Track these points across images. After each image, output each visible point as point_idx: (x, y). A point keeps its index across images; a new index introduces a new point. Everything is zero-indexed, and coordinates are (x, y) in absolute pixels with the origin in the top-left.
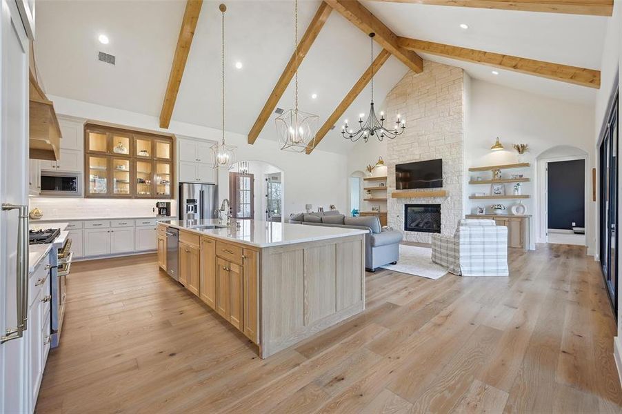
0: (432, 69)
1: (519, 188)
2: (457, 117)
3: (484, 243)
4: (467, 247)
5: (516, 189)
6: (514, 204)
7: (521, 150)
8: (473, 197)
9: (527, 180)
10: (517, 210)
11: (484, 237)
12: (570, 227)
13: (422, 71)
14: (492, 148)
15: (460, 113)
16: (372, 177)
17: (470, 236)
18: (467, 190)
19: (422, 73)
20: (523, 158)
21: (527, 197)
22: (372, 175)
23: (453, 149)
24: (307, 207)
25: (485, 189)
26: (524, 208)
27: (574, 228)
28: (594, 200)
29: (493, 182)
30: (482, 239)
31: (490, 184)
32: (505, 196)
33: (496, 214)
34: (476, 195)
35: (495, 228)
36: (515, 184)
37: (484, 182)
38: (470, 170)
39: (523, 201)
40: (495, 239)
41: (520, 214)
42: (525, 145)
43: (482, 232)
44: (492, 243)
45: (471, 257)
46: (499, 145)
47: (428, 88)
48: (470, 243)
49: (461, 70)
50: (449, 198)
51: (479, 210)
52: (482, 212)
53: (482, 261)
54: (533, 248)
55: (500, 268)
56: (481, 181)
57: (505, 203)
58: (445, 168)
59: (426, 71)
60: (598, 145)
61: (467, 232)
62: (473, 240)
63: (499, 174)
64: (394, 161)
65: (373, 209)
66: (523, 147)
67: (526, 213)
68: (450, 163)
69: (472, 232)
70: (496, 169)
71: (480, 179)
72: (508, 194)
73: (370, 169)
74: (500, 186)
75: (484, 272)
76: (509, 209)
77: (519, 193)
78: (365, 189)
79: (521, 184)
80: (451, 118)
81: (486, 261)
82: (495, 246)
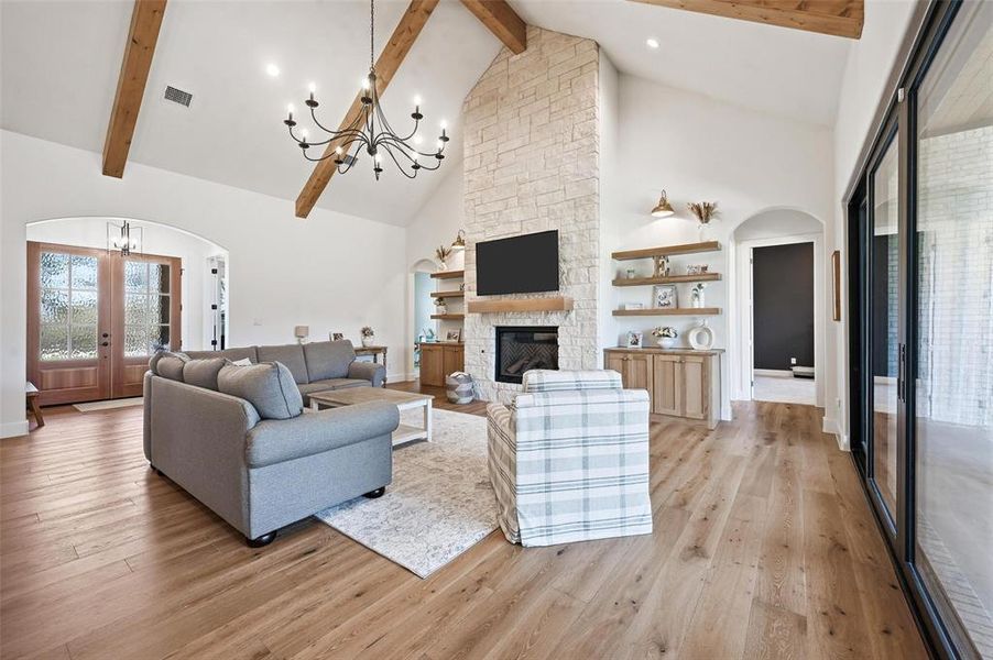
0: (543, 45)
1: (702, 293)
2: (586, 143)
3: (585, 442)
4: (538, 456)
5: (696, 295)
6: (693, 327)
7: (703, 214)
8: (620, 313)
9: (715, 277)
10: (699, 338)
11: (585, 425)
12: (788, 367)
13: (526, 48)
14: (654, 211)
15: (591, 134)
16: (446, 270)
17: (547, 423)
18: (608, 297)
19: (524, 54)
20: (708, 233)
21: (716, 311)
22: (446, 268)
23: (581, 211)
24: (300, 332)
25: (642, 297)
26: (710, 335)
27: (795, 369)
28: (838, 319)
29: (656, 281)
30: (580, 432)
31: (651, 286)
32: (678, 310)
33: (660, 348)
34: (627, 308)
35: (615, 397)
36: (695, 285)
37: (641, 281)
38: (616, 256)
39: (708, 321)
40: (615, 430)
41: (703, 348)
42: (711, 203)
43: (579, 410)
44: (607, 440)
45: (548, 487)
46: (665, 205)
47: (535, 83)
48: (547, 444)
49: (593, 46)
50: (573, 314)
51: (631, 339)
52: (636, 343)
53: (579, 495)
54: (727, 416)
55: (630, 511)
56: (635, 279)
57: (677, 324)
58: (565, 251)
59: (531, 48)
60: (844, 200)
61: (538, 413)
62: (554, 434)
63: (666, 264)
64: (476, 236)
65: (449, 337)
66: (708, 208)
67: (715, 345)
68: (575, 239)
69: (553, 412)
70: (661, 254)
71: (632, 276)
72: (682, 306)
73: (443, 255)
74: (669, 290)
75: (586, 526)
76: (685, 337)
77: (699, 304)
78: (432, 295)
79: (704, 285)
80: (576, 145)
81: (593, 494)
82: (616, 450)
